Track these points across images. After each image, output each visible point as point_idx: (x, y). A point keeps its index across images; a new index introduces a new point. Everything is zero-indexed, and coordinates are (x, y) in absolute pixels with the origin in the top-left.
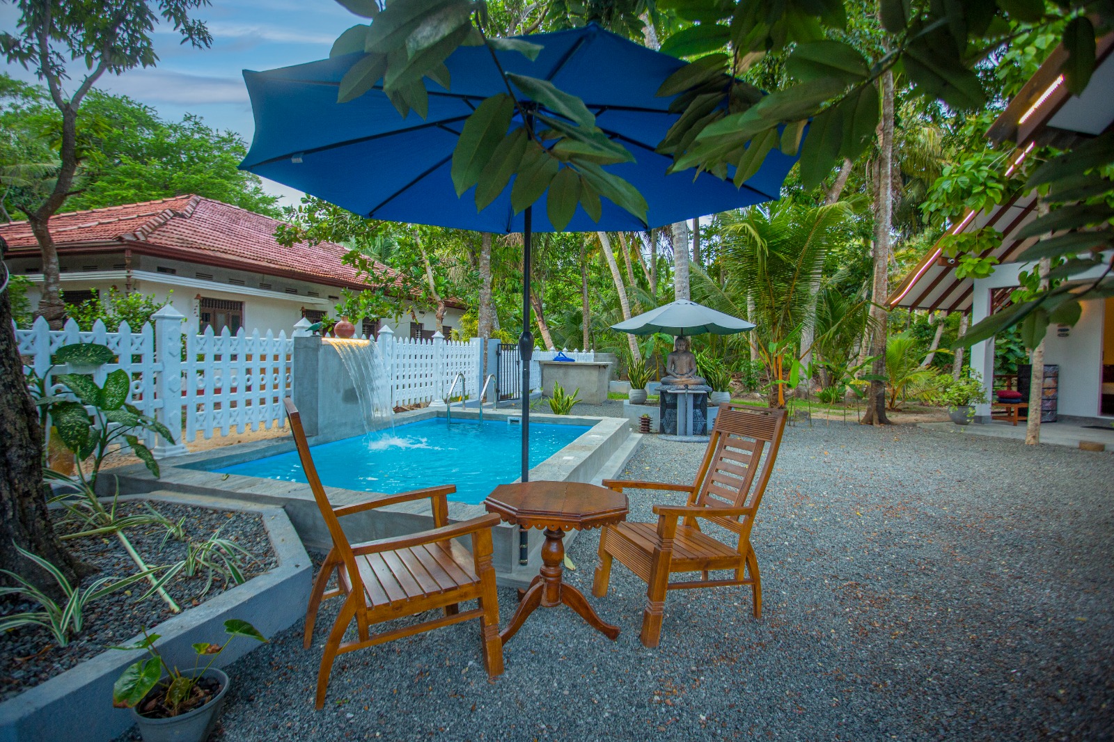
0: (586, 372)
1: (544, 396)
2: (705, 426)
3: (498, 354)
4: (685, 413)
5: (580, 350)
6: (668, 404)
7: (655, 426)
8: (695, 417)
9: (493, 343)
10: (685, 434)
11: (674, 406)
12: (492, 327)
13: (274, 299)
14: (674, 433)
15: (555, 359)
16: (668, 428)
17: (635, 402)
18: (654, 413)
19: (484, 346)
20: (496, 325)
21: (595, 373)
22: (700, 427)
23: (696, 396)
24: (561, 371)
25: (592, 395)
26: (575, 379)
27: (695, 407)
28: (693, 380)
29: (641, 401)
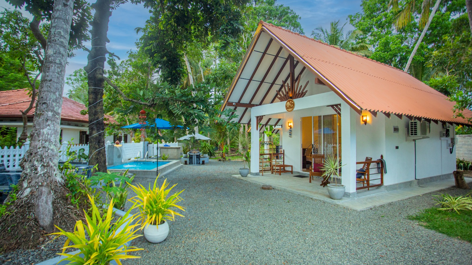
0: (173, 150)
1: (160, 157)
2: (200, 162)
3: (148, 145)
4: (195, 159)
5: (173, 142)
6: (191, 157)
7: (188, 163)
8: (197, 160)
9: (146, 142)
10: (194, 164)
11: (192, 158)
12: (145, 137)
13: (73, 129)
14: (192, 164)
15: (164, 146)
16: (191, 163)
17: (184, 158)
18: (188, 160)
19: (144, 144)
20: (146, 136)
21: (176, 150)
22: (198, 163)
23: (197, 155)
24: (166, 150)
25: (175, 156)
26: (170, 152)
27: (197, 158)
28: (197, 152)
29: (186, 157)
